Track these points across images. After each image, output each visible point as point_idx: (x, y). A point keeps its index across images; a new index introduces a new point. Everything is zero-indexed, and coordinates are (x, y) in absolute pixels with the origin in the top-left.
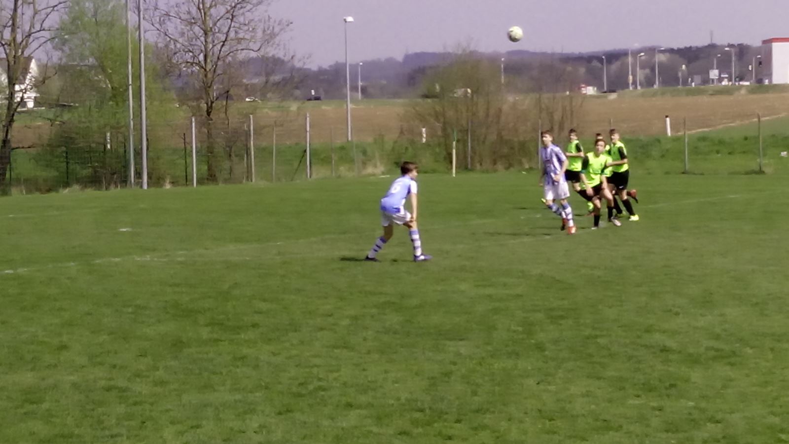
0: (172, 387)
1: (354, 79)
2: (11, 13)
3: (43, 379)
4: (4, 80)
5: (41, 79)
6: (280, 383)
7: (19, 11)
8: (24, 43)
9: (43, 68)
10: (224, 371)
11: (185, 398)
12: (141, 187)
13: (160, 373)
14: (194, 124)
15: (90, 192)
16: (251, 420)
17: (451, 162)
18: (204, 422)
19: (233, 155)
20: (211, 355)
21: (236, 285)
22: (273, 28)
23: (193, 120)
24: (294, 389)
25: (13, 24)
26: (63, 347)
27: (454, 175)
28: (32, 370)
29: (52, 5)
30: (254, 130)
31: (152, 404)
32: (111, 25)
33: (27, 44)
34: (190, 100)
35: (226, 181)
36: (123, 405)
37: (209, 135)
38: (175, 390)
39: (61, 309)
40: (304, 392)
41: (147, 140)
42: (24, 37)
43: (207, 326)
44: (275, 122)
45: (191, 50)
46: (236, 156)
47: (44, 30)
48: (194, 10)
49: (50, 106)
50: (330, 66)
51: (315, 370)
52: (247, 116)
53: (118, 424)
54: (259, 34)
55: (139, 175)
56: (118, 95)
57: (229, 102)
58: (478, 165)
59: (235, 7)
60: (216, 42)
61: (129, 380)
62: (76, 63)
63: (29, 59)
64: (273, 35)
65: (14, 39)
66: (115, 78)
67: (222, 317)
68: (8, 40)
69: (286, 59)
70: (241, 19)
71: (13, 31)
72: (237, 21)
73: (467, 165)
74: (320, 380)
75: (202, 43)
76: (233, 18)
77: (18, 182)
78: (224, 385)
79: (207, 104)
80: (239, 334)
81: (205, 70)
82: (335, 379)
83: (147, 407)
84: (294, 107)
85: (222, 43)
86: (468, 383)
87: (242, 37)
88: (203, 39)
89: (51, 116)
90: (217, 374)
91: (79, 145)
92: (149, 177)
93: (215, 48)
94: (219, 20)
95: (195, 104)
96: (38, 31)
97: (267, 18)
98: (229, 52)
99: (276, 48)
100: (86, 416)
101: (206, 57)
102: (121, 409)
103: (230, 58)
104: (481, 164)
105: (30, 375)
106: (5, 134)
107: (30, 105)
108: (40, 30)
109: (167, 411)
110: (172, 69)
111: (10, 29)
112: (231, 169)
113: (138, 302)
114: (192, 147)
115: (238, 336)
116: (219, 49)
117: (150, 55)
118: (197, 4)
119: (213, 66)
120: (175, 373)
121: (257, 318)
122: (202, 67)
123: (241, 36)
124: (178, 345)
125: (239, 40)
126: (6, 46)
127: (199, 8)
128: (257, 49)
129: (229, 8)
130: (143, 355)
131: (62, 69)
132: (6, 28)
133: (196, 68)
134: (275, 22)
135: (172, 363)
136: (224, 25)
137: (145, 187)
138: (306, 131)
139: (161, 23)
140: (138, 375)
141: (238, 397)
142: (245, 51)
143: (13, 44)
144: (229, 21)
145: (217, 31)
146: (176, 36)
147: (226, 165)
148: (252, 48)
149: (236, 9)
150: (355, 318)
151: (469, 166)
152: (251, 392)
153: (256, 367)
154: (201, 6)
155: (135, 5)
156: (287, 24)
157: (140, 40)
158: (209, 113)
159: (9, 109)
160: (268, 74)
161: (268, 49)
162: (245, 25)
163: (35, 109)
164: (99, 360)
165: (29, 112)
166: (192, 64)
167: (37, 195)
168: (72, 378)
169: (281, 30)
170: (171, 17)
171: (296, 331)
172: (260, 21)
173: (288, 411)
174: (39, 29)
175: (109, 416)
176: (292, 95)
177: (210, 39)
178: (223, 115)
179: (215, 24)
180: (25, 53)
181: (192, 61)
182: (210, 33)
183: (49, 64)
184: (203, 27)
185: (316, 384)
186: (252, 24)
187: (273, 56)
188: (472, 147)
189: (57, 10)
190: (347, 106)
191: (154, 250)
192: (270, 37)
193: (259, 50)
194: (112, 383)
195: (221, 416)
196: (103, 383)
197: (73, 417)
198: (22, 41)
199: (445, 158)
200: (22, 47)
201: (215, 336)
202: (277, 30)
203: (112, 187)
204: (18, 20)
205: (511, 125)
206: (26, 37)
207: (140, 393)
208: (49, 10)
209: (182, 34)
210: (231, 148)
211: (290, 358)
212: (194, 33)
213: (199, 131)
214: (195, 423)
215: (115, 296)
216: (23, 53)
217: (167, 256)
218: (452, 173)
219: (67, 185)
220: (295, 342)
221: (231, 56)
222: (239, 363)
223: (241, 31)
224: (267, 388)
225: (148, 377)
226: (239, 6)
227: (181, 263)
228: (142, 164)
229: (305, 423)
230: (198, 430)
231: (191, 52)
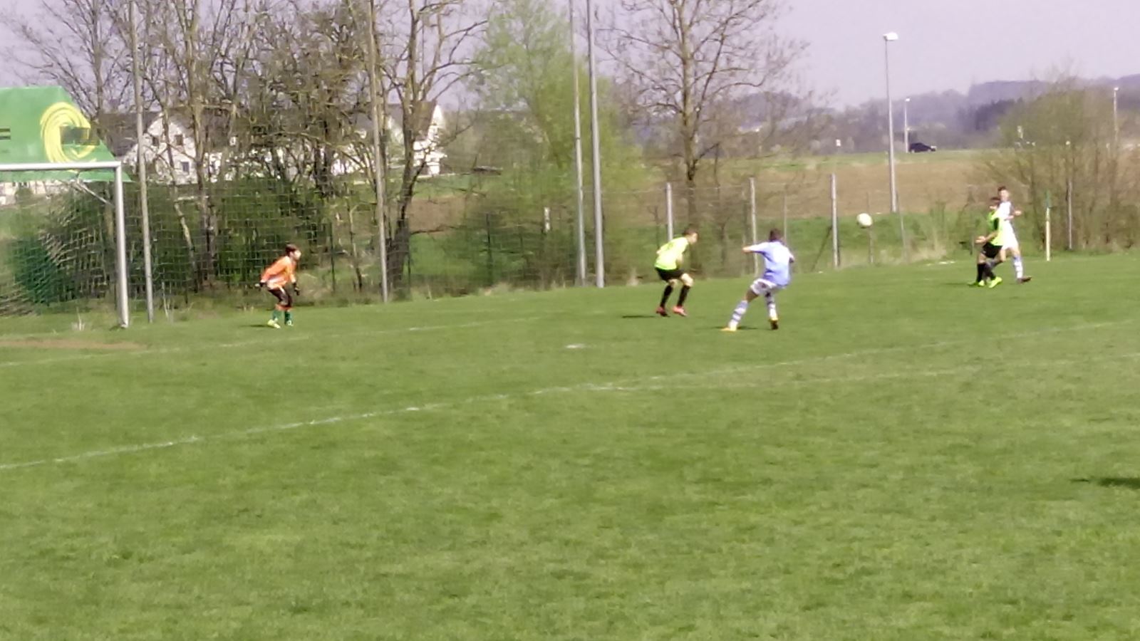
0: (651, 572)
1: (898, 122)
2: (408, 41)
3: (468, 562)
4: (399, 135)
5: (449, 133)
6: (806, 564)
7: (419, 37)
8: (426, 82)
9: (452, 117)
10: (725, 548)
11: (672, 587)
12: (595, 284)
13: (633, 552)
14: (669, 194)
15: (523, 294)
16: (765, 617)
17: (1044, 240)
18: (698, 622)
19: (727, 236)
20: (704, 525)
21: (736, 424)
22: (782, 53)
23: (669, 186)
24: (827, 573)
25: (410, 56)
26: (494, 516)
27: (1048, 259)
28: (450, 549)
29: (466, 28)
30: (756, 200)
31: (622, 596)
32: (548, 53)
33: (430, 83)
34: (665, 158)
35: (717, 274)
36: (582, 599)
37: (692, 208)
38: (655, 576)
39: (488, 462)
40: (840, 576)
41: (603, 217)
42: (426, 74)
43: (697, 482)
44: (787, 187)
45: (664, 86)
46: (731, 237)
47: (454, 63)
48: (668, 30)
49: (462, 171)
50: (863, 105)
51: (856, 545)
52: (745, 179)
53: (574, 626)
54: (762, 62)
55: (592, 267)
56: (561, 153)
57: (720, 160)
58: (1084, 246)
59: (727, 22)
60: (699, 74)
61: (589, 562)
62: (499, 109)
63: (433, 104)
64: (782, 63)
65: (412, 77)
66: (557, 128)
67: (717, 469)
68: (404, 79)
69: (801, 96)
70: (736, 41)
71: (411, 66)
72: (729, 43)
73: (1068, 243)
74: (863, 559)
75: (680, 75)
76: (723, 39)
77: (421, 279)
78: (724, 568)
79: (688, 164)
80: (744, 494)
81: (684, 115)
82: (885, 558)
83: (616, 600)
84: (811, 164)
85: (708, 76)
86: (1080, 561)
87: (737, 66)
88: (680, 70)
89: (465, 186)
90: (714, 552)
91: (507, 227)
92: (607, 270)
93: (698, 82)
94: (703, 42)
95: (669, 163)
96: (445, 66)
97: (773, 38)
98: (718, 88)
99: (785, 81)
100: (530, 614)
101: (685, 96)
102: (580, 604)
103: (719, 97)
104: (1087, 243)
105: (447, 556)
106: (400, 213)
107: (434, 170)
108: (449, 64)
109: (646, 605)
110: (637, 115)
111: (406, 62)
112: (724, 256)
113: (598, 450)
114: (667, 226)
115: (741, 497)
116: (705, 83)
117: (605, 96)
118: (671, 20)
119: (695, 109)
120: (655, 551)
121: (769, 472)
122: (681, 112)
123: (735, 64)
124: (656, 511)
125: (733, 71)
126: (401, 88)
127: (674, 27)
128: (757, 83)
129: (718, 25)
130: (606, 524)
131: (478, 118)
132: (401, 62)
133: (671, 113)
134: (784, 43)
135: (650, 537)
136: (711, 49)
137: (601, 284)
138: (832, 200)
139: (621, 48)
140: (601, 554)
141: (746, 585)
142: (741, 86)
143: (410, 86)
144: (718, 43)
145: (701, 58)
146: (642, 67)
147: (718, 249)
148: (750, 81)
149: (728, 27)
150: (911, 469)
151: (1070, 246)
152: (764, 578)
153: (770, 542)
154: (677, 23)
155: (582, 24)
156: (801, 45)
157: (591, 75)
158: (690, 177)
159: (406, 176)
160: (774, 119)
161: (775, 83)
162: (741, 48)
163: (442, 175)
164: (545, 533)
165: (434, 181)
166: (665, 106)
167: (447, 299)
168: (505, 559)
169: (793, 55)
170: (633, 40)
171: (825, 489)
172: (762, 43)
173: (820, 605)
174: (446, 63)
175: (561, 614)
176: (809, 148)
177: (690, 71)
178: (710, 179)
179: (698, 49)
180: (428, 96)
181: (665, 103)
182: (690, 62)
183: (462, 112)
184: (680, 53)
185: (859, 564)
186: (752, 47)
187: (782, 93)
188: (1074, 218)
189: (473, 35)
190: (890, 161)
191: (618, 375)
192: (776, 66)
193: (760, 85)
194: (565, 567)
195: (722, 612)
196: (551, 566)
197: (510, 616)
198: (423, 81)
199: (1034, 235)
200: (423, 88)
201: (710, 498)
202: (787, 53)
203: (554, 284)
204: (417, 50)
205: (1131, 184)
206: (429, 74)
207: (605, 581)
208: (461, 35)
209: (651, 64)
210: (723, 225)
211: (817, 528)
212: (668, 63)
213: (676, 204)
214: (684, 623)
215: (565, 442)
216: (424, 96)
217: (637, 383)
218: (1044, 256)
219: (489, 283)
220: (825, 505)
221: (721, 94)
222: (746, 537)
223: (736, 58)
224: (787, 572)
225: (616, 557)
226: (732, 21)
227: (656, 393)
228: (595, 252)
229: (844, 622)
230: (690, 634)
231: (663, 89)
